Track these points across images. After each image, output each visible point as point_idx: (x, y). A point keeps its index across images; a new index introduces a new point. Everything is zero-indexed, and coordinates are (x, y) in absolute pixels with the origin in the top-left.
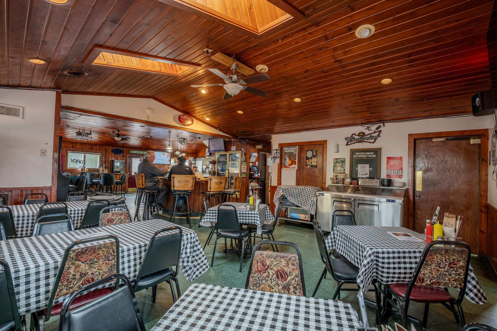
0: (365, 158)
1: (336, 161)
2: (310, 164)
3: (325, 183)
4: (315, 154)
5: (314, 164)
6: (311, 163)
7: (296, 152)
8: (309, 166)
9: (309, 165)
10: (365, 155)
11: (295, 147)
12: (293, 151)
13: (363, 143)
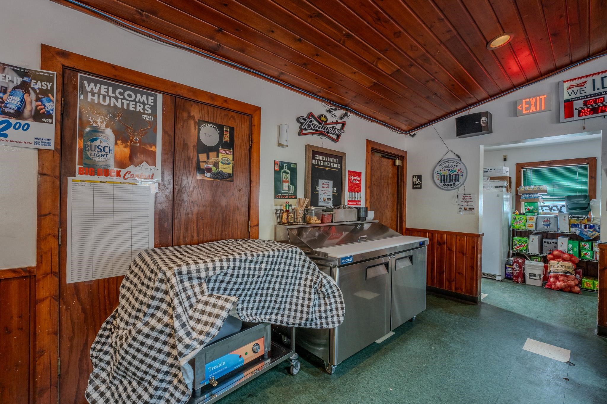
0: (328, 167)
1: (280, 167)
2: (214, 168)
3: (257, 225)
4: (226, 138)
5: (225, 171)
6: (216, 164)
7: (154, 113)
8: (208, 175)
9: (209, 170)
10: (327, 161)
11: (148, 95)
12: (139, 108)
13: (324, 137)
